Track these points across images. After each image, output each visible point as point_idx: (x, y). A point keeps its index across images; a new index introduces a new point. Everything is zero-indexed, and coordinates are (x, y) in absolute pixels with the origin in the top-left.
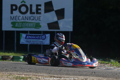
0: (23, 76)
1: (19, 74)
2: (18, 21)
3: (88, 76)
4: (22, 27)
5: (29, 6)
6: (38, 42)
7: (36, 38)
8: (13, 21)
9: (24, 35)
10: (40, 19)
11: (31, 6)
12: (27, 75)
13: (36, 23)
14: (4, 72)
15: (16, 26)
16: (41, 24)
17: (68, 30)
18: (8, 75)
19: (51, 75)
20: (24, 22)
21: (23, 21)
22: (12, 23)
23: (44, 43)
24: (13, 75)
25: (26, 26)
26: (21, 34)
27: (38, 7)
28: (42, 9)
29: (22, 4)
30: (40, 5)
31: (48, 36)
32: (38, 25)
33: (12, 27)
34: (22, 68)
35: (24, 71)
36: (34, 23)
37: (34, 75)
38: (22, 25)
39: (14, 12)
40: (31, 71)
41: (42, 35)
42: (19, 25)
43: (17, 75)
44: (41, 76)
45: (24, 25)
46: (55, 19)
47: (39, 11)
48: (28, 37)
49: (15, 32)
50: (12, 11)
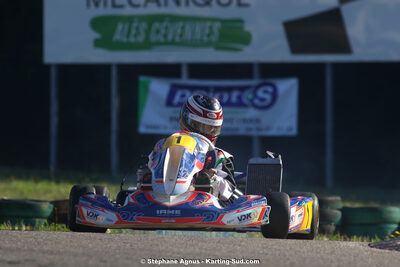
2: (128, 11)
4: (147, 45)
6: (235, 125)
8: (101, 11)
9: (158, 88)
13: (224, 21)
15: (118, 37)
16: (248, 28)
20: (160, 18)
21: (152, 9)
22: (97, 23)
23: (268, 129)
25: (170, 38)
26: (142, 79)
31: (288, 87)
32: (233, 33)
33: (98, 44)
36: (214, 20)
38: (148, 32)
41: (254, 82)
42: (133, 32)
45: (158, 31)
48: (183, 96)
49: (114, 73)
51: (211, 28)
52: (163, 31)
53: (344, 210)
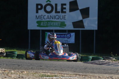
0: (49, 74)
1: (45, 72)
2: (43, 20)
3: (113, 74)
4: (47, 26)
5: (54, 6)
6: (63, 41)
7: (61, 36)
8: (39, 20)
10: (65, 18)
11: (56, 5)
12: (52, 73)
13: (61, 22)
14: (30, 71)
16: (66, 23)
17: (92, 29)
18: (34, 73)
19: (77, 73)
21: (48, 20)
22: (37, 22)
23: (69, 42)
24: (39, 73)
26: (46, 32)
27: (63, 7)
28: (67, 8)
29: (47, 3)
30: (65, 5)
31: (73, 34)
32: (63, 24)
33: (38, 26)
34: (47, 67)
35: (50, 69)
36: (59, 22)
37: (60, 73)
38: (47, 24)
39: (39, 11)
40: (56, 70)
41: (67, 33)
42: (44, 24)
43: (42, 74)
44: (67, 74)
45: (49, 24)
46: (80, 18)
47: (64, 10)
49: (41, 31)
50: (37, 10)
51: (59, 23)
52: (50, 24)
53: (81, 57)
